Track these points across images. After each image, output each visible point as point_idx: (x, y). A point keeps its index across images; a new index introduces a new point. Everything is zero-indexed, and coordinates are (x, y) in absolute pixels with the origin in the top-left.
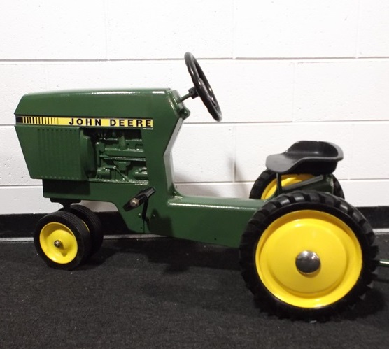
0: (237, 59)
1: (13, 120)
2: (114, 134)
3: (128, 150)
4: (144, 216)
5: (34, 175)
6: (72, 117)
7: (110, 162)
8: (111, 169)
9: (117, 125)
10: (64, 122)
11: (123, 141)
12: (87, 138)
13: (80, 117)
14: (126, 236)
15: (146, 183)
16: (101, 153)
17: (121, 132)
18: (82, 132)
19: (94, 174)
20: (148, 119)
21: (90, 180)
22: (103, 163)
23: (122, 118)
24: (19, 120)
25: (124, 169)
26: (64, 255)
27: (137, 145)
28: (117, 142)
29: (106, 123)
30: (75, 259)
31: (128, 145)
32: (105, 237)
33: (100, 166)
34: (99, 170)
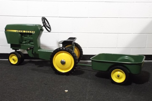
0: (59, 17)
1: (4, 30)
2: (26, 34)
3: (29, 38)
4: (32, 53)
5: (8, 43)
6: (17, 30)
7: (25, 40)
8: (26, 42)
9: (27, 32)
10: (15, 31)
11: (28, 36)
12: (20, 35)
13: (19, 30)
14: (31, 60)
15: (33, 45)
16: (24, 38)
17: (28, 34)
18: (19, 33)
19: (22, 43)
20: (34, 31)
21: (21, 44)
22: (24, 41)
23: (28, 31)
24: (6, 30)
25: (28, 42)
26: (15, 62)
27: (31, 37)
28: (27, 36)
29: (24, 32)
30: (17, 63)
31: (29, 37)
32: (25, 60)
33: (23, 41)
34: (23, 42)
